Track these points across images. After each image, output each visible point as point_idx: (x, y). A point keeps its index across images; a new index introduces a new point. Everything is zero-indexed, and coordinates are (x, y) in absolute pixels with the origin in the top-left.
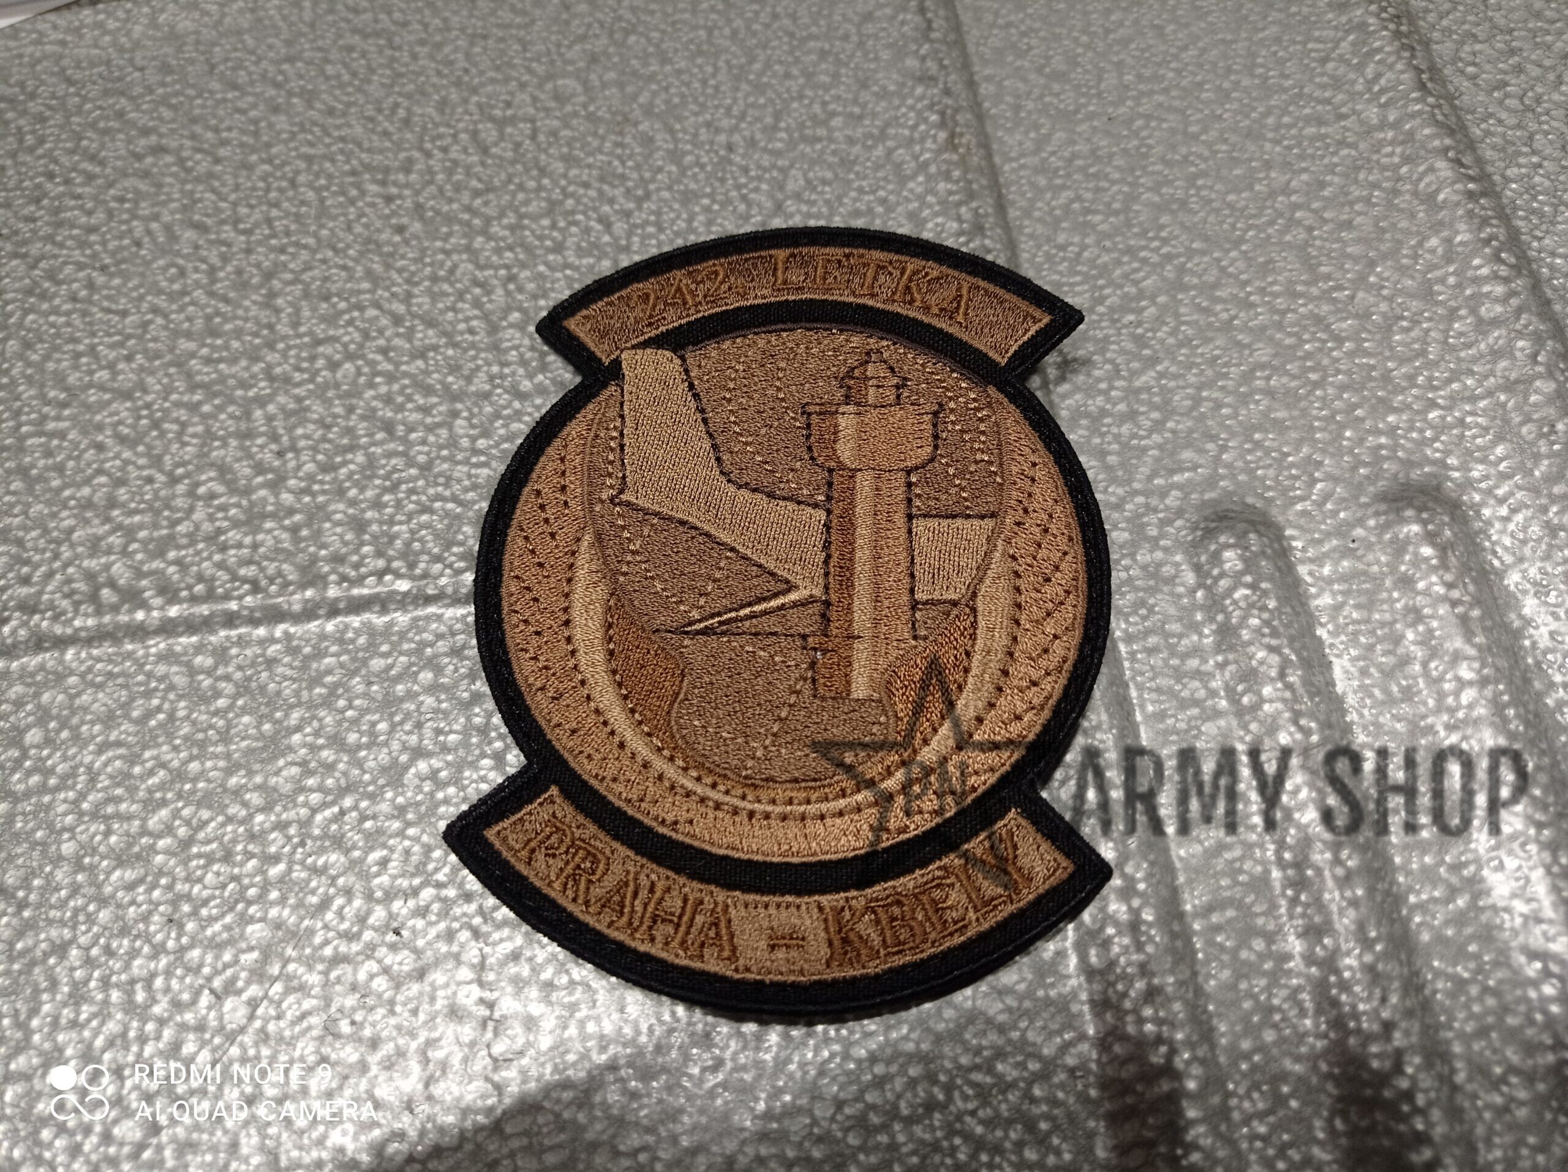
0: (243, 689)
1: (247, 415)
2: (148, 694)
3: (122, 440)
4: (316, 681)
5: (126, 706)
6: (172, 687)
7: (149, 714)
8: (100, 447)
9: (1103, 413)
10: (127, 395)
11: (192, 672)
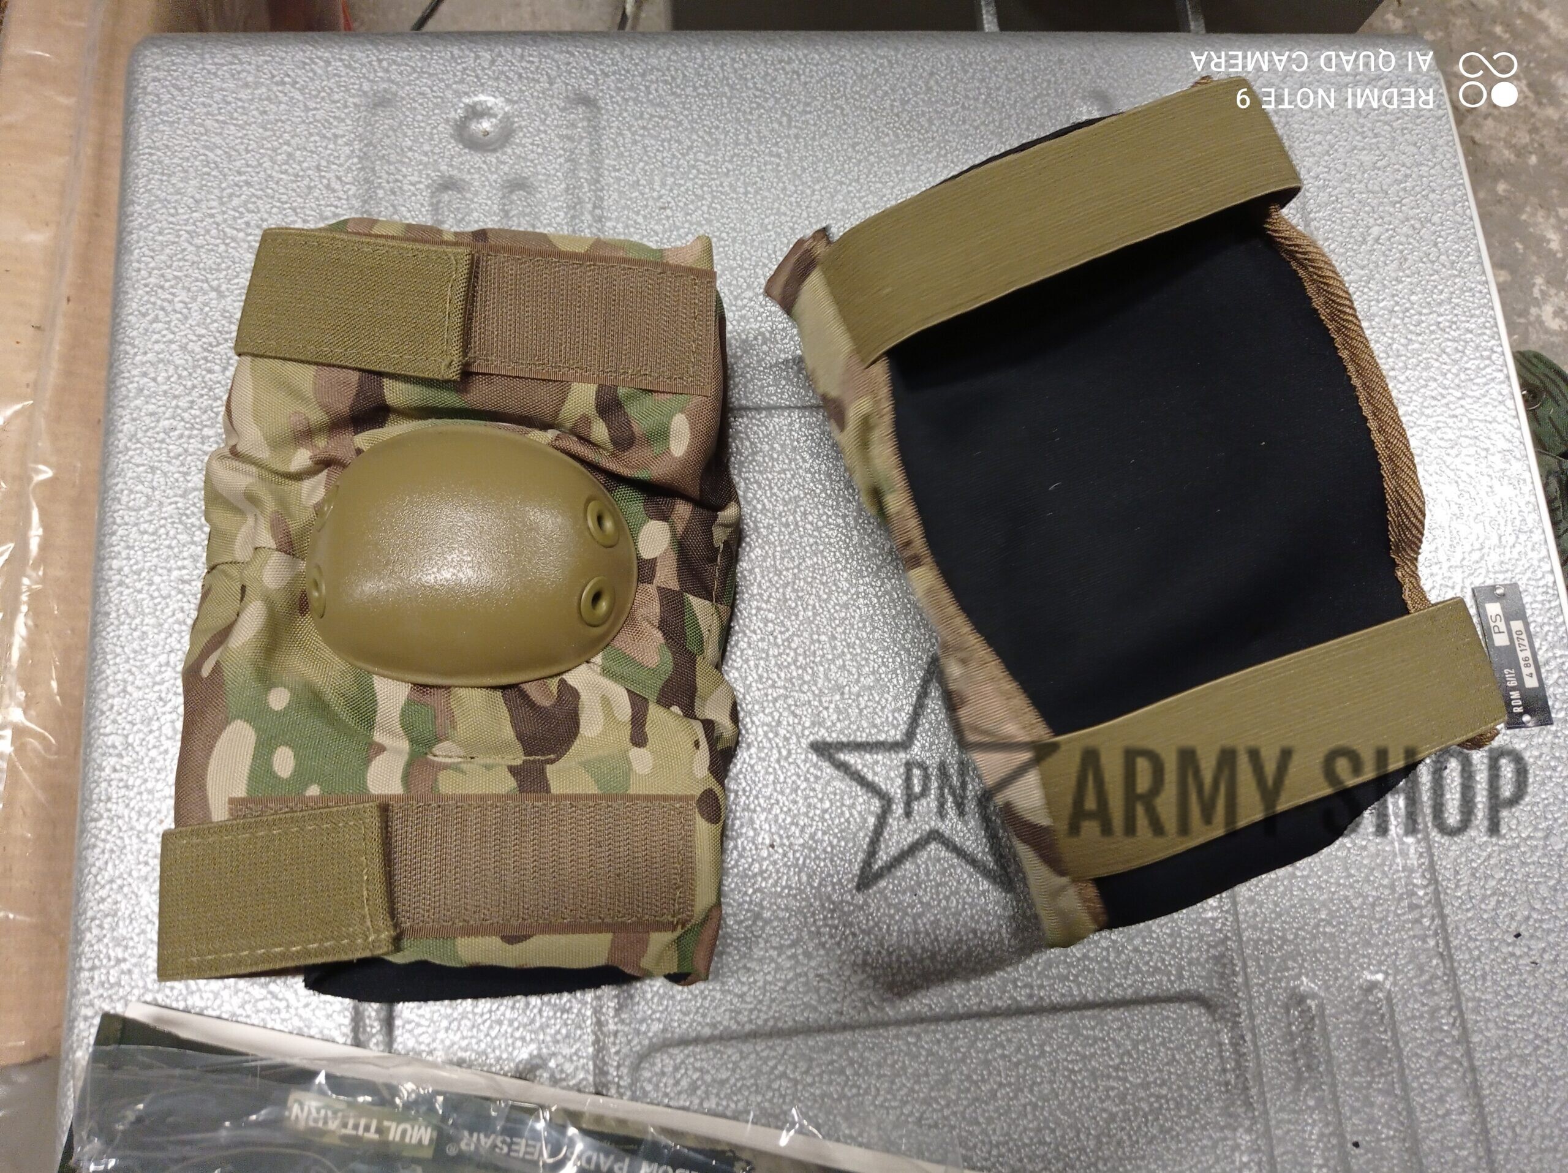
0: (930, 1053)
1: (915, 922)
2: (893, 1053)
3: (863, 931)
4: (957, 1050)
5: (885, 1059)
6: (901, 1050)
7: (896, 1062)
8: (854, 935)
9: (1259, 939)
10: (861, 908)
11: (908, 1044)
